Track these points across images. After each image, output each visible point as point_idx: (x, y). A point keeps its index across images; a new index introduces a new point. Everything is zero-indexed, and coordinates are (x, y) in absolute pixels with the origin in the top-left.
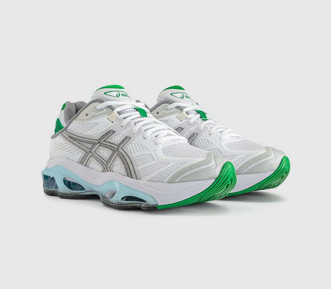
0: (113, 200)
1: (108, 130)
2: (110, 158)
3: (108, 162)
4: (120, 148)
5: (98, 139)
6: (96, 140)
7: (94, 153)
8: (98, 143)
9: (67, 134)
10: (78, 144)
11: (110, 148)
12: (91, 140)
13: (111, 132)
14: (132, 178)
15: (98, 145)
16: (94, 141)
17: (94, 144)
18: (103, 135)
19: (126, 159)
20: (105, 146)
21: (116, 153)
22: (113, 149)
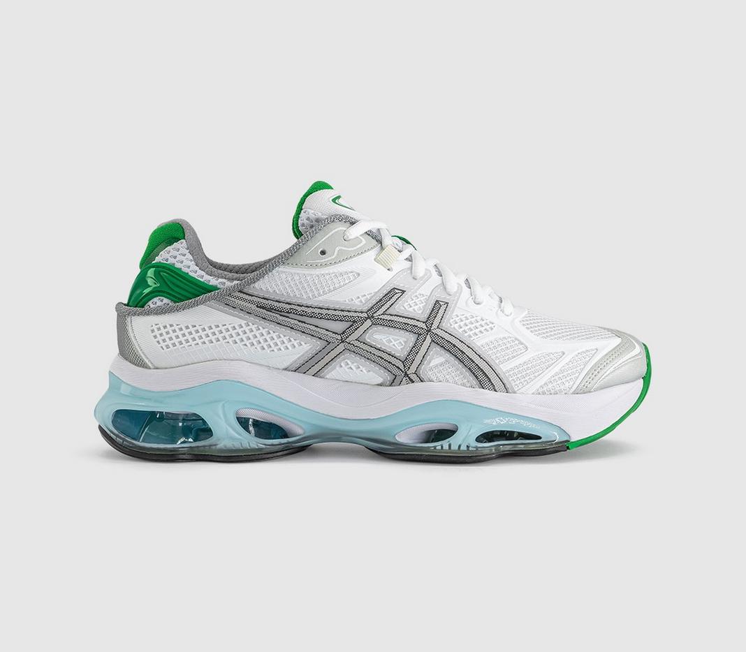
0: (450, 446)
1: (389, 289)
2: (414, 351)
3: (407, 361)
4: (434, 326)
5: (365, 309)
6: (362, 312)
7: (357, 343)
9: (250, 302)
10: (299, 324)
11: (405, 327)
12: (345, 314)
13: (393, 294)
14: (496, 391)
15: (369, 322)
16: (355, 315)
17: (354, 322)
18: (378, 299)
19: (461, 351)
20: (391, 324)
21: (429, 339)
22: (416, 330)
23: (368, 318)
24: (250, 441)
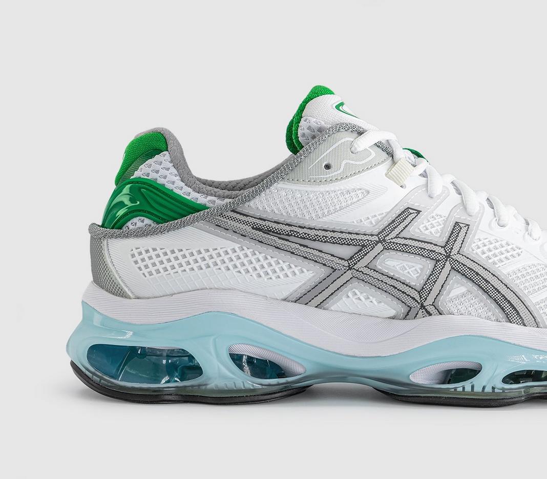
0: (473, 387)
1: (402, 209)
2: (432, 278)
3: (424, 291)
4: (454, 251)
5: (376, 231)
6: (372, 235)
7: (366, 271)
8: (378, 242)
10: (301, 248)
11: (421, 252)
12: (353, 236)
13: (407, 214)
14: (525, 325)
15: (380, 247)
16: (364, 238)
17: (363, 246)
18: (390, 220)
19: (485, 280)
20: (405, 249)
21: (448, 266)
22: (432, 255)
23: (380, 241)
24: (244, 380)
